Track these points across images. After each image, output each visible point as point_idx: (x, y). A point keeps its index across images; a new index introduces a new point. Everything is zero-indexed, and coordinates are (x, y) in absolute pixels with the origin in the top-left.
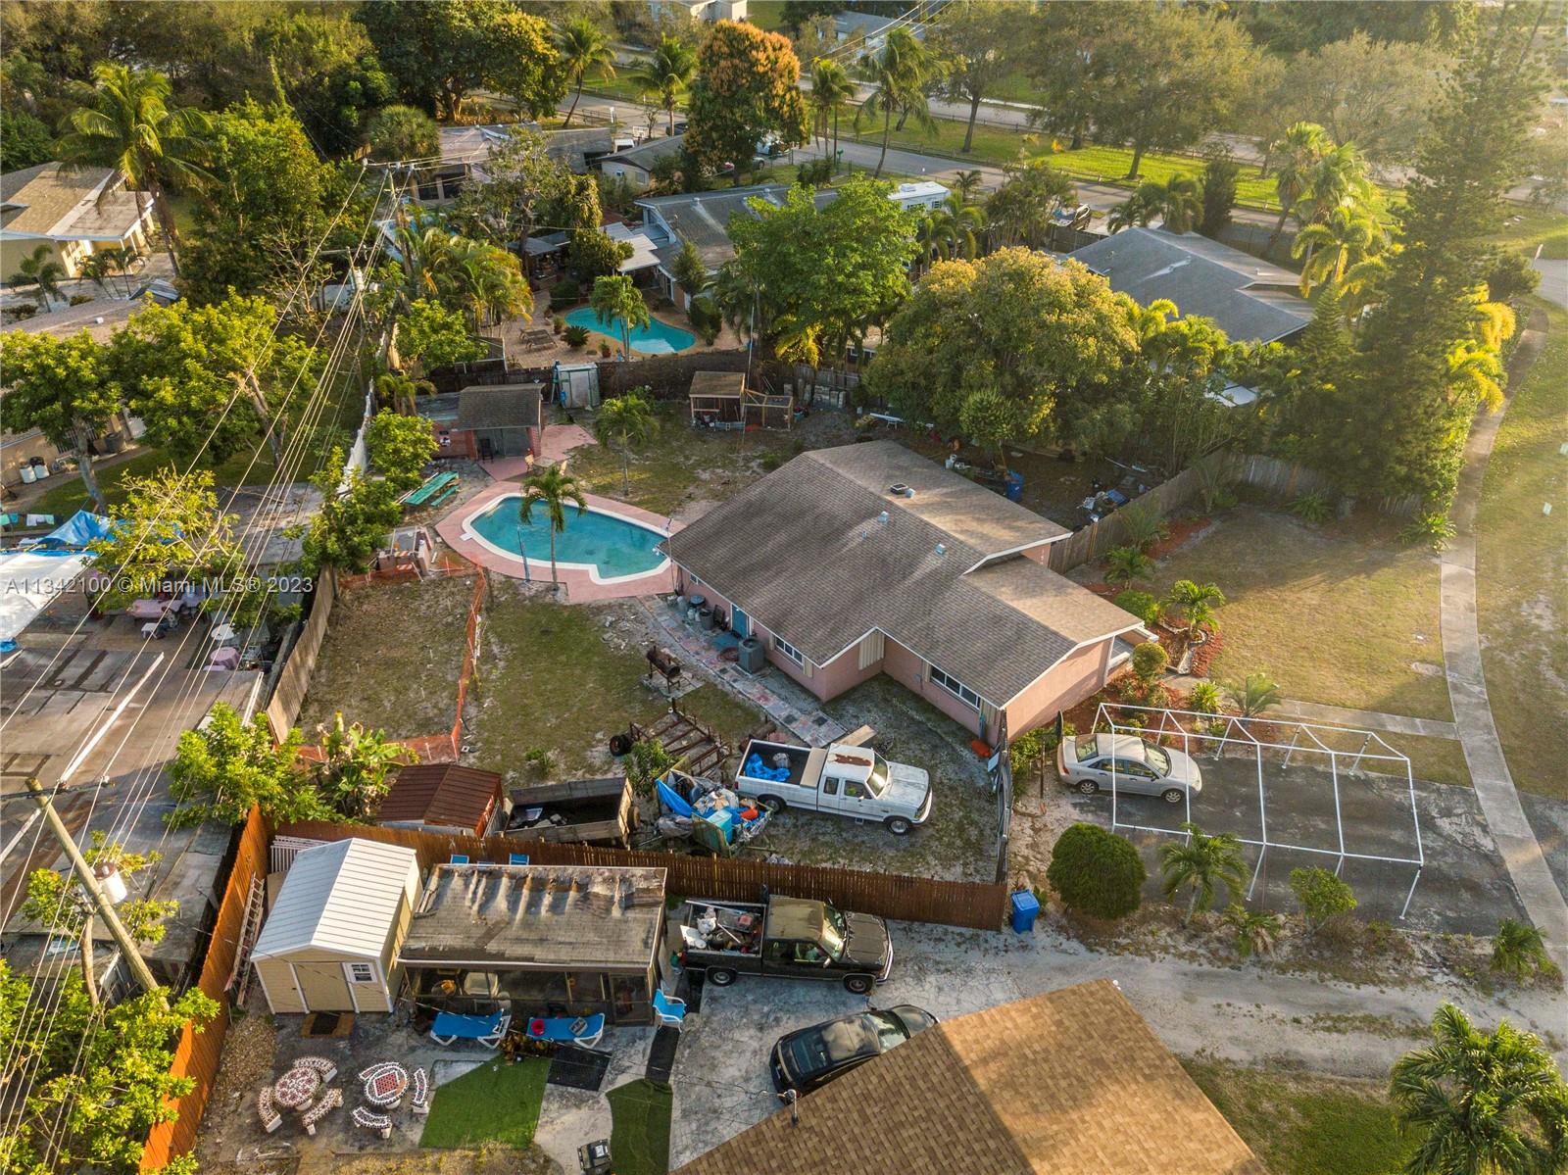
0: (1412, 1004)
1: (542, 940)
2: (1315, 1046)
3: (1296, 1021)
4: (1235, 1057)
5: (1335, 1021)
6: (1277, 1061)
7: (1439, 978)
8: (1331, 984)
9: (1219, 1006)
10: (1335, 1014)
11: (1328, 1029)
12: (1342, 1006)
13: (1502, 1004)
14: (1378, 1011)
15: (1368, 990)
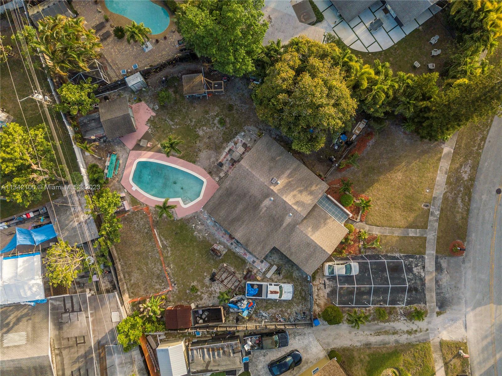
0: (395, 326)
1: (219, 365)
2: (374, 339)
3: (371, 334)
4: (357, 345)
5: (378, 333)
6: (366, 344)
7: (402, 319)
8: (379, 324)
9: (356, 334)
10: (379, 331)
11: (377, 335)
12: (380, 329)
13: (413, 323)
14: (387, 329)
15: (387, 324)
